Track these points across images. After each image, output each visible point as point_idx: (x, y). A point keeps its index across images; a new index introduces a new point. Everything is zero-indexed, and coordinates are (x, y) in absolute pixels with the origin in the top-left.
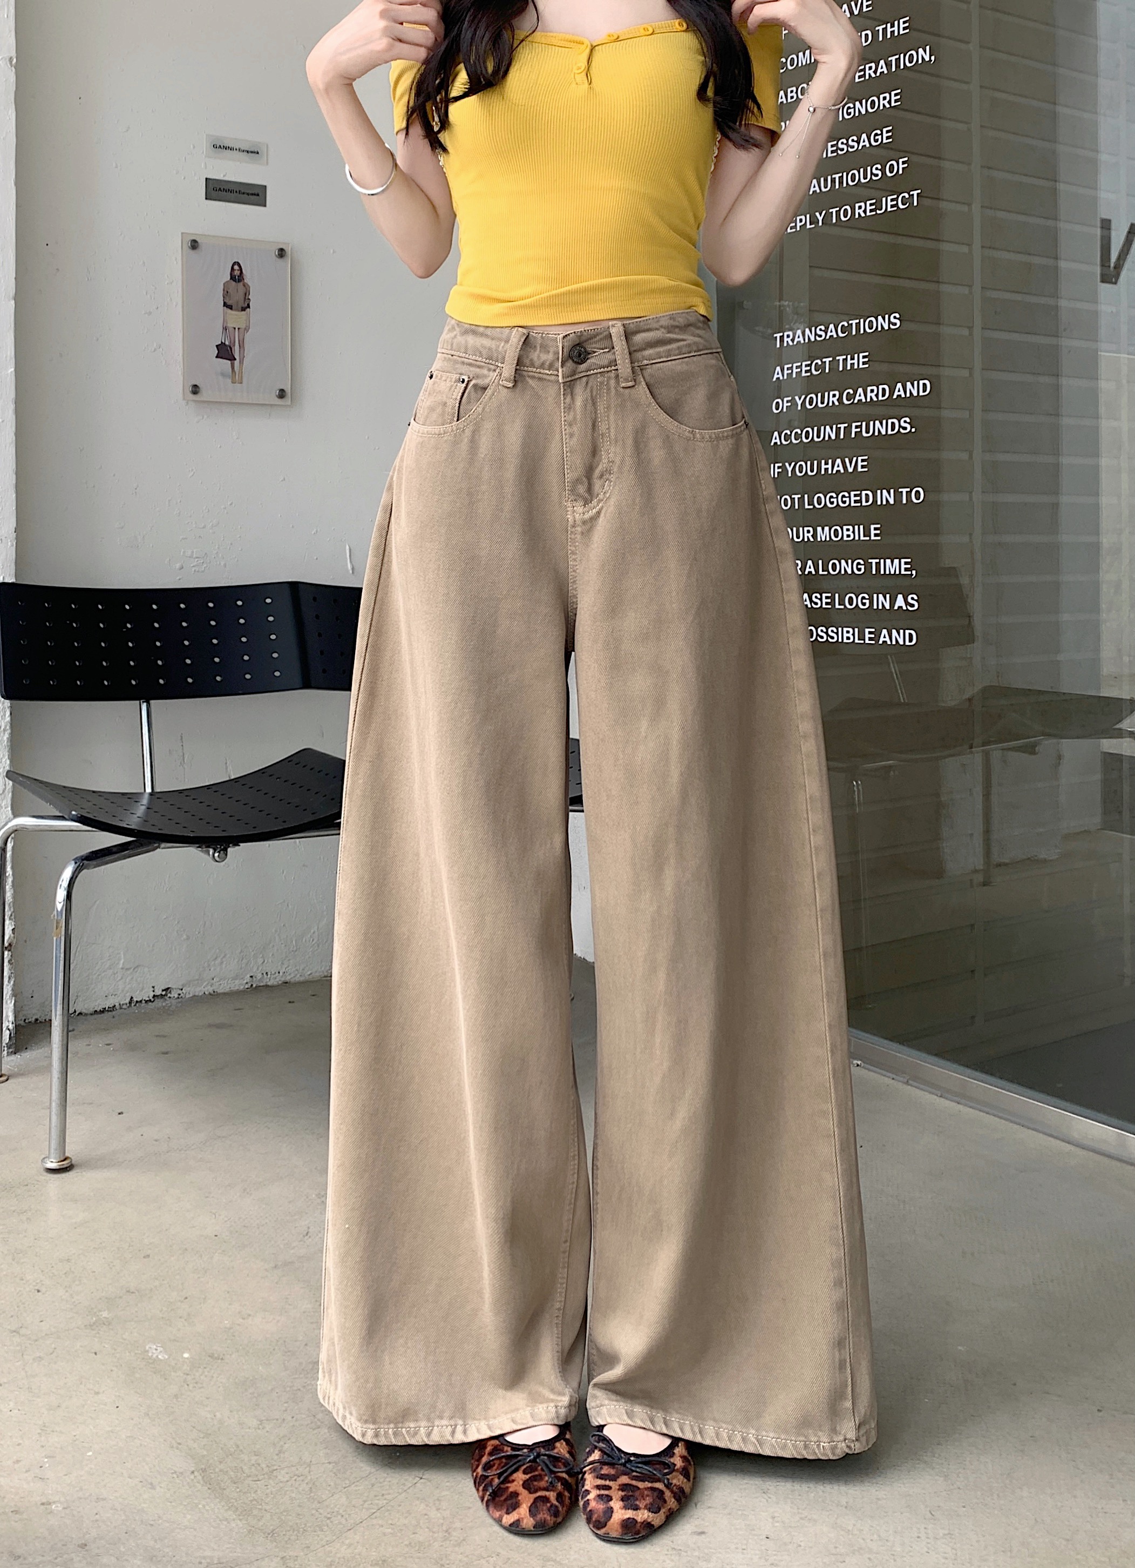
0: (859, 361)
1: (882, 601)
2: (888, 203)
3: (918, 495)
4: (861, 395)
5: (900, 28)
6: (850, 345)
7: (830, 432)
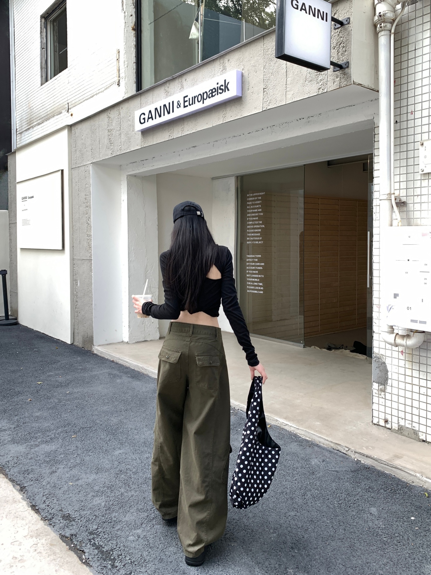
0: (257, 260)
1: (259, 288)
2: (260, 242)
3: (263, 276)
4: (257, 264)
5: (261, 222)
6: (256, 258)
7: (254, 268)
